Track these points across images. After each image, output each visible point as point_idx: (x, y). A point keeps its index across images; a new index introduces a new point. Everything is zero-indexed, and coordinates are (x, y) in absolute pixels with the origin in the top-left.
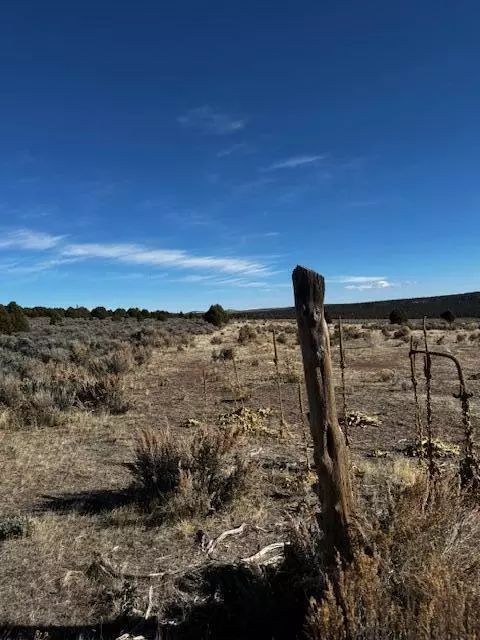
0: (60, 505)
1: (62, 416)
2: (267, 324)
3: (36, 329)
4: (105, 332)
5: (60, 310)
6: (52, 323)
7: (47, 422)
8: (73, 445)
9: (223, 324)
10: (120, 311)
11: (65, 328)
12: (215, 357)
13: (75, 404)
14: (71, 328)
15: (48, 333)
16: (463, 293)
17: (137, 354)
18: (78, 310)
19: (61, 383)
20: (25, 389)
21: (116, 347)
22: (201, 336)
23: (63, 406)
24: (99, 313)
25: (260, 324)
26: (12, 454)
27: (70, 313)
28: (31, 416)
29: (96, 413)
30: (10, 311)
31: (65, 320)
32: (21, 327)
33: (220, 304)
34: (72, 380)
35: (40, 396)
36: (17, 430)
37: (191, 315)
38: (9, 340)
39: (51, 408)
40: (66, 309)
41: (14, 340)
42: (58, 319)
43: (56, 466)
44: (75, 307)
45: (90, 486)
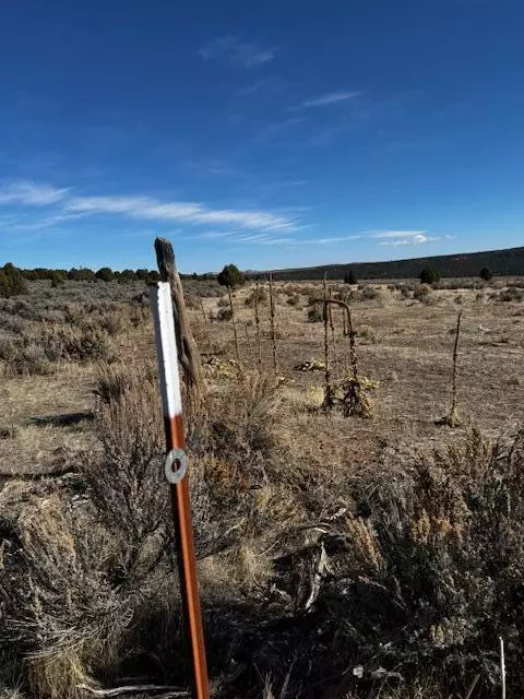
0: (40, 423)
1: (52, 365)
2: (286, 286)
3: (36, 292)
4: (108, 295)
5: (62, 272)
6: (54, 285)
7: (37, 371)
8: (59, 388)
9: (237, 286)
10: (127, 273)
11: (68, 291)
12: (212, 318)
13: (63, 356)
14: (73, 290)
15: (49, 296)
16: (509, 248)
17: (133, 316)
18: (81, 271)
19: (51, 338)
20: (17, 344)
21: (113, 308)
22: (210, 299)
23: (52, 357)
24: (104, 274)
25: (278, 285)
26: (6, 393)
27: (73, 275)
28: (24, 366)
29: (83, 364)
30: (6, 274)
31: (67, 283)
32: (18, 289)
33: (234, 264)
34: (61, 334)
35: (31, 350)
36: (11, 378)
37: (205, 277)
38: (6, 303)
39: (41, 359)
40: (68, 270)
41: (11, 303)
42: (59, 281)
43: (42, 400)
44: (78, 269)
45: (67, 412)
